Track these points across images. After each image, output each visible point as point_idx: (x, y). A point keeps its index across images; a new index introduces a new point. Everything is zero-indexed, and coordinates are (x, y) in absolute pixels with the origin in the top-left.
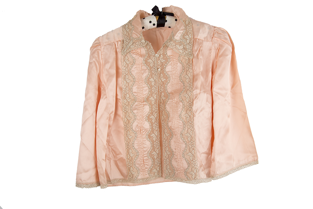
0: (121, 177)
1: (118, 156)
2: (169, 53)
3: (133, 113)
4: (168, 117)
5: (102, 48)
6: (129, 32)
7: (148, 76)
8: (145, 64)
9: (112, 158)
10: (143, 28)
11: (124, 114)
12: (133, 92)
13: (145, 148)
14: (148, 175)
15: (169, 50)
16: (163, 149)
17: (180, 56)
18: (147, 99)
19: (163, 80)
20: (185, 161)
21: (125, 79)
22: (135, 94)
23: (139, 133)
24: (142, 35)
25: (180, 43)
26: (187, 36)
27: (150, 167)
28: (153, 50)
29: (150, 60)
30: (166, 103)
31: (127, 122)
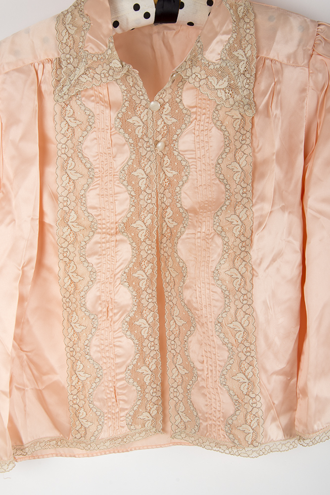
0: (55, 434)
1: (45, 378)
2: (188, 98)
3: (86, 264)
4: (182, 273)
6: (76, 36)
7: (130, 163)
8: (122, 130)
9: (28, 383)
11: (62, 265)
12: (88, 205)
13: (119, 356)
14: (126, 428)
15: (188, 89)
16: (169, 360)
17: (219, 108)
18: (127, 227)
19: (169, 175)
20: (227, 395)
21: (64, 168)
22: (93, 212)
23: (105, 318)
24: (112, 45)
25: (221, 73)
26: (240, 51)
27: (133, 407)
28: (144, 91)
29: (135, 118)
30: (178, 238)
31: (72, 289)
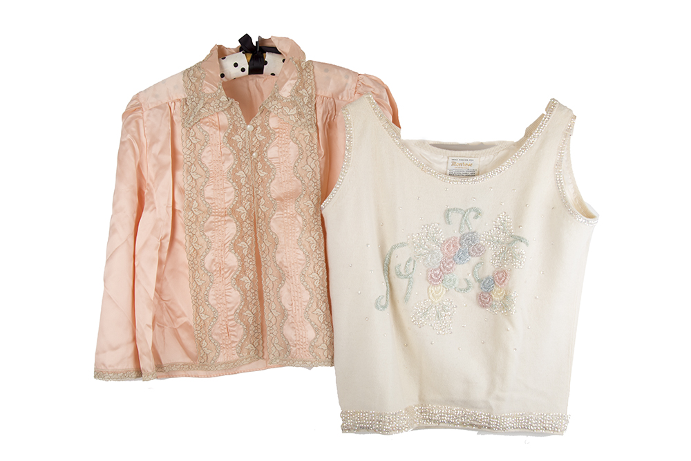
0: (188, 360)
1: (179, 320)
2: (273, 123)
3: (204, 237)
4: (275, 243)
5: (145, 114)
6: (197, 84)
7: (234, 167)
8: (228, 145)
9: (167, 323)
10: (222, 76)
11: (188, 238)
12: (206, 196)
13: (229, 303)
14: (236, 355)
15: (272, 117)
16: (266, 308)
17: (294, 129)
18: (233, 211)
19: (261, 175)
20: (309, 325)
21: (188, 171)
22: (209, 201)
23: (218, 275)
24: (221, 87)
25: (294, 103)
26: (304, 90)
27: (241, 341)
28: (242, 117)
29: (237, 136)
30: (271, 218)
31: (194, 255)
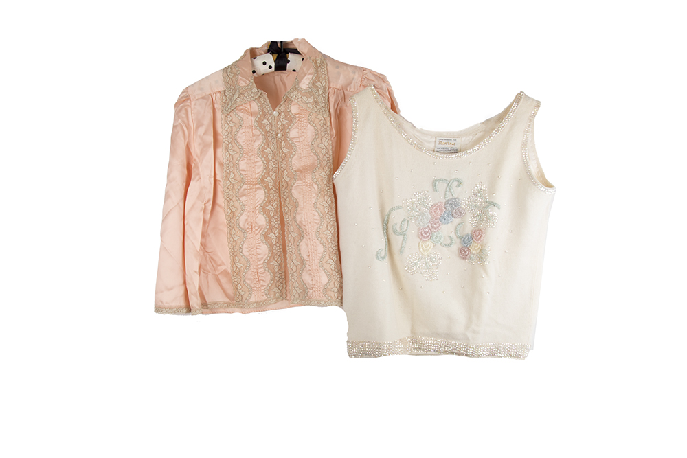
0: (227, 300)
1: (219, 268)
2: (294, 109)
3: (239, 201)
4: (296, 207)
5: (193, 103)
6: (233, 78)
7: (263, 145)
8: (258, 127)
9: (210, 270)
10: (254, 72)
11: (226, 202)
12: (240, 169)
13: (259, 254)
14: (265, 296)
15: (294, 104)
16: (288, 258)
17: (311, 114)
18: (262, 180)
19: (285, 152)
20: (323, 273)
21: (226, 149)
22: (243, 173)
23: (250, 232)
24: (252, 81)
25: (311, 94)
26: (319, 83)
27: (268, 285)
28: (270, 105)
29: (265, 121)
30: (292, 186)
31: (231, 216)
